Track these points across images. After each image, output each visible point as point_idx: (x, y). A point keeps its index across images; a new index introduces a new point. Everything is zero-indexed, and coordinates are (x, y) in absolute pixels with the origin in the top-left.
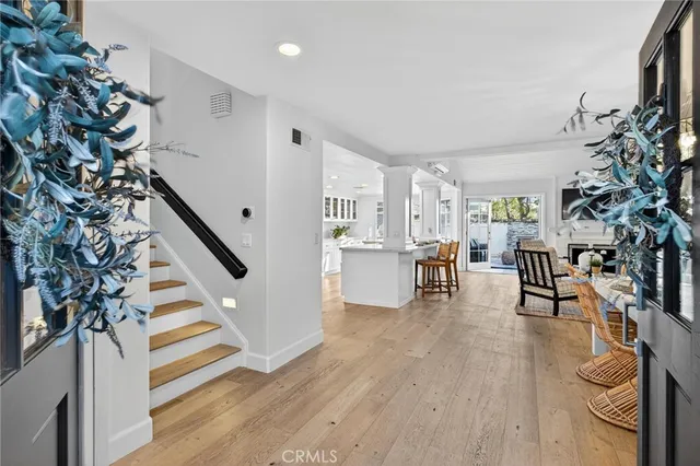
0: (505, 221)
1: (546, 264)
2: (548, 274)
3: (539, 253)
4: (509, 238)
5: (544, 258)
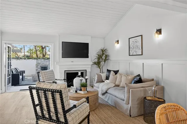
0: (35, 59)
1: (58, 102)
2: (60, 110)
3: (53, 92)
4: (37, 67)
5: (57, 96)
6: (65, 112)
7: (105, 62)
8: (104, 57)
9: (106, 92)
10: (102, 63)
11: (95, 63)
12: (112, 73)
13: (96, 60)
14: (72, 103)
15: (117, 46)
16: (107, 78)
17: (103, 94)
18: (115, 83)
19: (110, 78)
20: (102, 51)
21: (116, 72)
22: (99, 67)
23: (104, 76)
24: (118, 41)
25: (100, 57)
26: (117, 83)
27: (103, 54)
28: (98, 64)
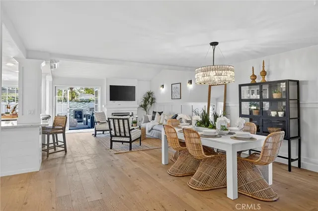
1: (126, 125)
2: (127, 129)
5: (126, 122)
6: (130, 130)
7: (151, 104)
8: (150, 100)
9: (152, 129)
10: (149, 106)
11: (141, 106)
12: (157, 114)
13: (143, 103)
14: (132, 128)
15: (163, 90)
16: (153, 118)
17: (149, 131)
18: (159, 122)
19: (155, 119)
20: (149, 94)
21: (160, 113)
22: (146, 110)
23: (150, 117)
24: (163, 86)
25: (146, 100)
26: (161, 122)
27: (149, 97)
28: (144, 106)
